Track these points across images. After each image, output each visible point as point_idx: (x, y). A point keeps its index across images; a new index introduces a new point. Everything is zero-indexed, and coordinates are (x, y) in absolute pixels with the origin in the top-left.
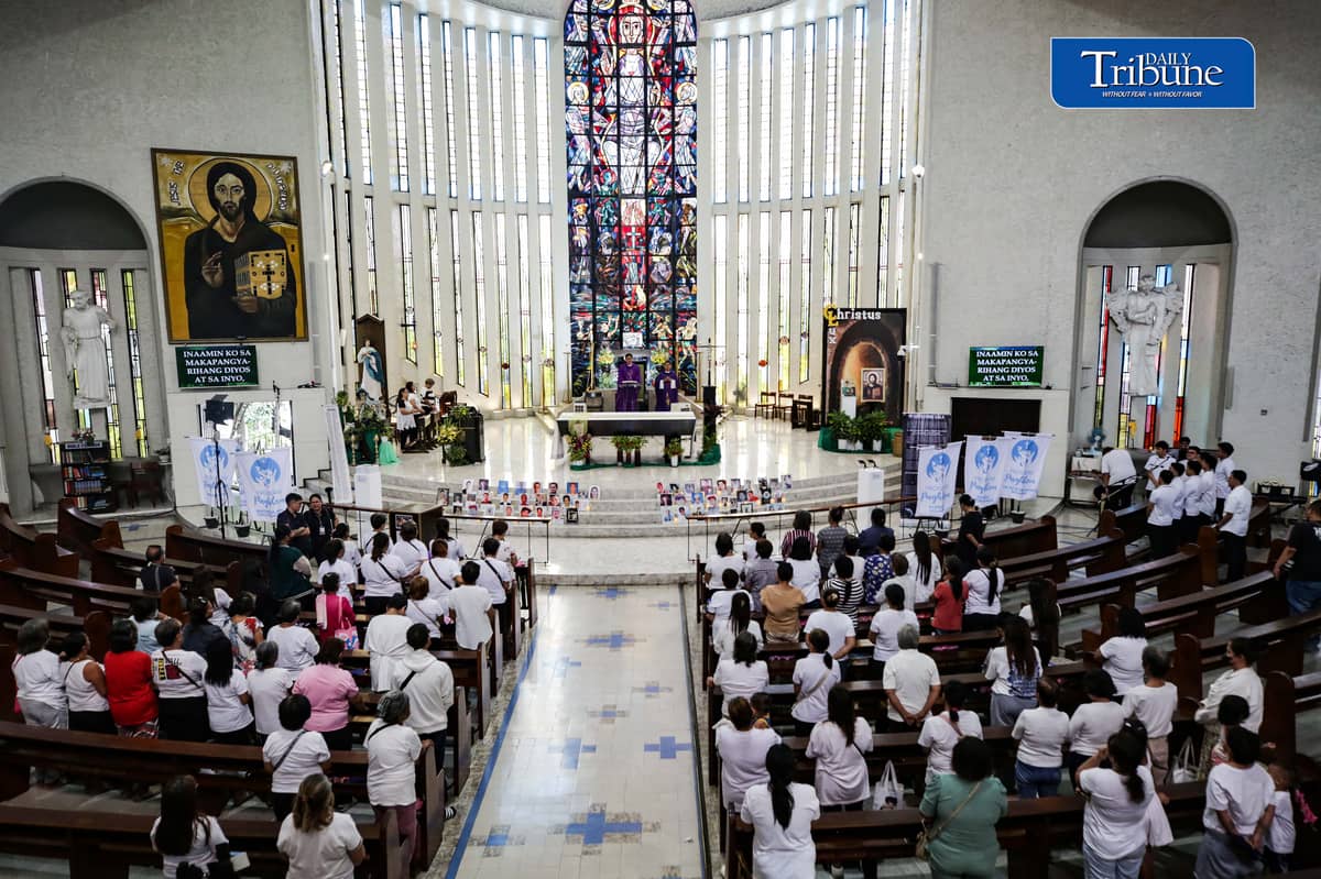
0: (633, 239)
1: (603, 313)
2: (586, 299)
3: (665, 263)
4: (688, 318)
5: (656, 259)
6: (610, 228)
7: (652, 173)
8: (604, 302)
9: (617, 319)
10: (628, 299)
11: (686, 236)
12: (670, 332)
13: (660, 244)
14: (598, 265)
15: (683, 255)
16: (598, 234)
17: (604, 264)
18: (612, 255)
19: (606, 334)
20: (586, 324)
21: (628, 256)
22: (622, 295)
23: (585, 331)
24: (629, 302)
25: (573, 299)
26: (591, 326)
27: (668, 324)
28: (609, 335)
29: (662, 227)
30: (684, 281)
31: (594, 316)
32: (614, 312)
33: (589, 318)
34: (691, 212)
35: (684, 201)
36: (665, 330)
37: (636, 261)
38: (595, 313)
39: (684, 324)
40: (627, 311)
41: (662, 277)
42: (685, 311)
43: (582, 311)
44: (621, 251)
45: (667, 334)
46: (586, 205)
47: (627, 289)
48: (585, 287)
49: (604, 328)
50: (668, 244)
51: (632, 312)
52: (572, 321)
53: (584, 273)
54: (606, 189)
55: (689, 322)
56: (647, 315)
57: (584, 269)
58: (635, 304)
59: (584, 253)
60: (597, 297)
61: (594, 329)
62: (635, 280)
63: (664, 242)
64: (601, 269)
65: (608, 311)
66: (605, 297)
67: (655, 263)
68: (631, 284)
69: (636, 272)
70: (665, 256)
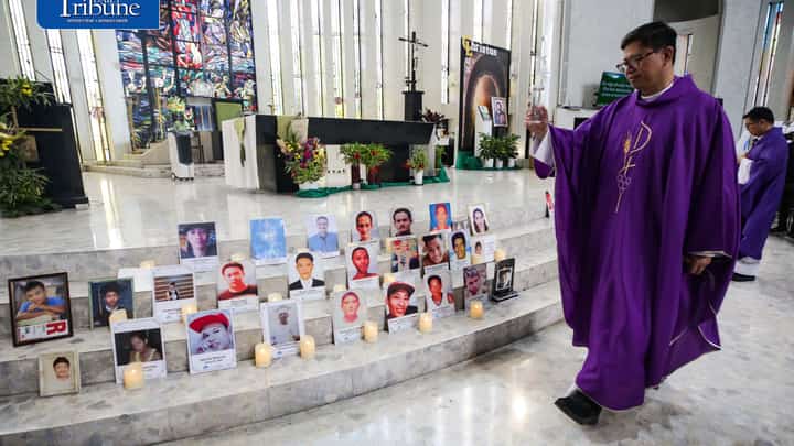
1: (157, 66)
2: (135, 49)
3: (219, 26)
4: (245, 80)
5: (208, 20)
8: (155, 54)
9: (173, 74)
10: (182, 56)
12: (228, 91)
15: (236, 19)
19: (162, 89)
20: (138, 76)
21: (178, 11)
22: (176, 53)
23: (137, 83)
24: (184, 59)
25: (120, 47)
26: (144, 79)
27: (227, 84)
28: (165, 90)
30: (239, 45)
31: (147, 69)
32: (168, 66)
33: (141, 70)
36: (224, 90)
37: (187, 18)
38: (147, 66)
39: (242, 86)
40: (182, 67)
41: (217, 39)
42: (241, 73)
43: (130, 60)
44: (170, 5)
45: (226, 94)
47: (181, 46)
48: (133, 35)
49: (159, 82)
50: (220, 8)
51: (189, 69)
52: (123, 70)
55: (246, 84)
56: (205, 75)
58: (191, 61)
60: (148, 49)
61: (148, 82)
62: (188, 38)
63: (216, 5)
65: (161, 65)
66: (157, 50)
67: (207, 23)
68: (184, 41)
69: (188, 29)
70: (219, 19)
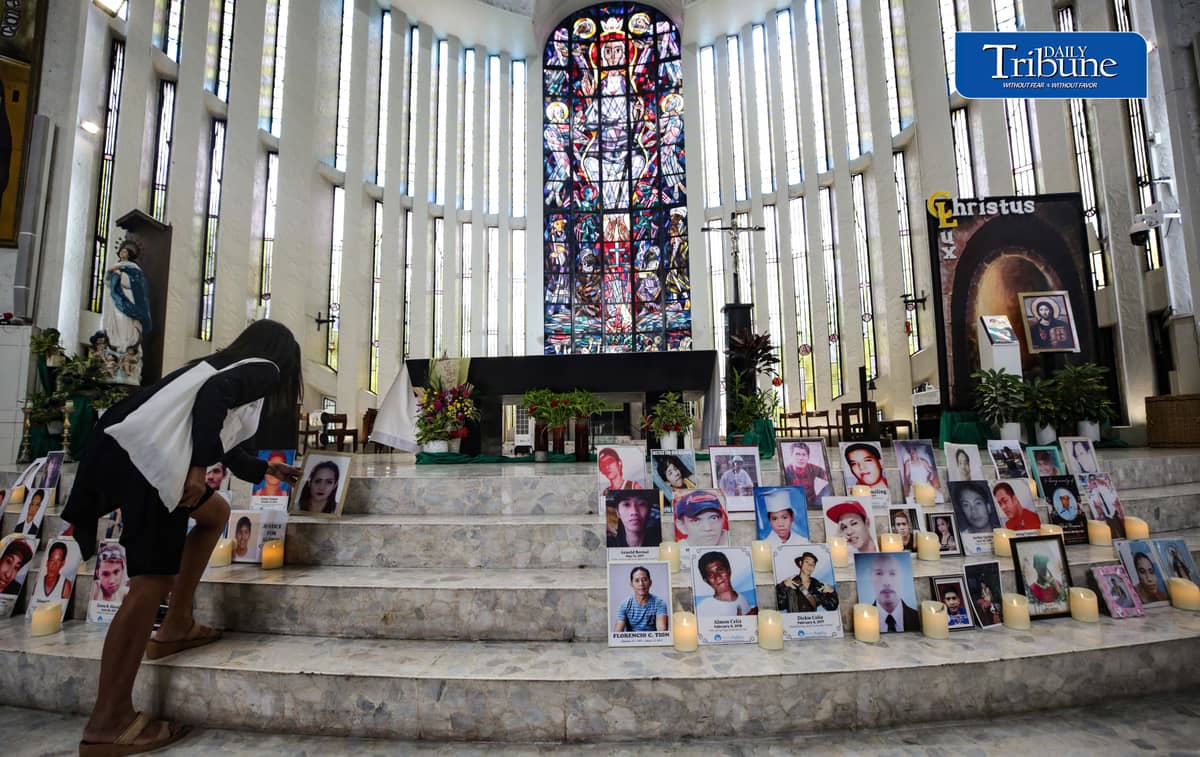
0: (617, 255)
1: (583, 336)
2: (564, 320)
3: (653, 279)
4: (680, 337)
5: (642, 275)
6: (591, 244)
7: (636, 186)
8: (583, 323)
9: (599, 342)
10: (611, 320)
11: (676, 247)
13: (647, 259)
14: (578, 284)
15: (674, 268)
16: (578, 251)
17: (584, 284)
18: (592, 273)
20: (564, 348)
21: (611, 273)
22: (605, 316)
24: (612, 324)
25: (548, 321)
27: (658, 344)
29: (648, 241)
30: (675, 296)
31: (573, 339)
32: (596, 334)
33: (567, 341)
34: (680, 222)
35: (673, 212)
37: (620, 278)
38: (573, 336)
39: (677, 344)
40: (612, 332)
41: (651, 295)
42: (676, 330)
43: (559, 333)
44: (603, 270)
46: (565, 221)
47: (611, 309)
48: (563, 307)
49: (585, 351)
50: (656, 258)
51: (617, 334)
52: (548, 343)
53: (561, 292)
54: (587, 204)
55: (683, 343)
56: (634, 338)
57: (562, 288)
58: (620, 325)
59: (562, 270)
60: (576, 319)
62: (619, 299)
63: (652, 257)
64: (581, 288)
65: (589, 334)
66: (586, 318)
67: (641, 279)
68: (614, 304)
69: (620, 291)
70: (653, 271)
